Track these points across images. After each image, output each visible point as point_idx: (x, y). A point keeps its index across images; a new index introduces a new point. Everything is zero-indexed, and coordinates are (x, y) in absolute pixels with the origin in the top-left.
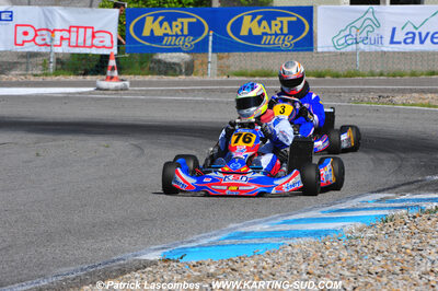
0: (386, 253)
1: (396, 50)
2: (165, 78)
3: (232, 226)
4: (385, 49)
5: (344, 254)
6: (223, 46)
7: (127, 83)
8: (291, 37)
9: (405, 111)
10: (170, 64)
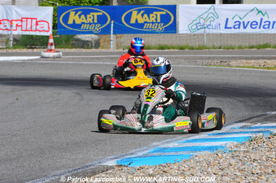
0: (259, 161)
1: (229, 32)
2: (84, 50)
3: (155, 144)
4: (222, 32)
5: (233, 161)
6: (120, 30)
7: (61, 53)
8: (162, 24)
9: (239, 71)
10: (85, 41)
